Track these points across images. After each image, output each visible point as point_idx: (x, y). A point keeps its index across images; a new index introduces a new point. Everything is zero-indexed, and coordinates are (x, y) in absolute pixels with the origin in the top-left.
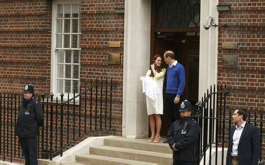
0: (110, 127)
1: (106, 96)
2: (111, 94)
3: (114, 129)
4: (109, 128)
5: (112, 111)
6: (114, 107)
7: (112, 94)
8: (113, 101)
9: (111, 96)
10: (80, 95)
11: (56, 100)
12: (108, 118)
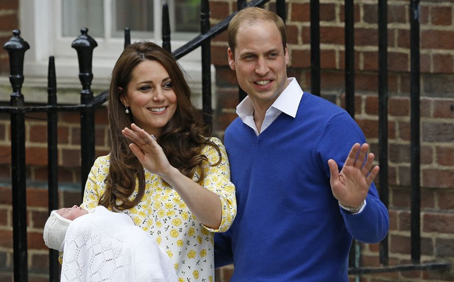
0: (416, 246)
1: (383, 46)
2: (415, 25)
3: (442, 262)
4: (408, 257)
5: (423, 144)
6: (438, 115)
7: (423, 28)
8: (428, 75)
9: (414, 39)
10: (208, 40)
11: (44, 83)
12: (398, 190)
